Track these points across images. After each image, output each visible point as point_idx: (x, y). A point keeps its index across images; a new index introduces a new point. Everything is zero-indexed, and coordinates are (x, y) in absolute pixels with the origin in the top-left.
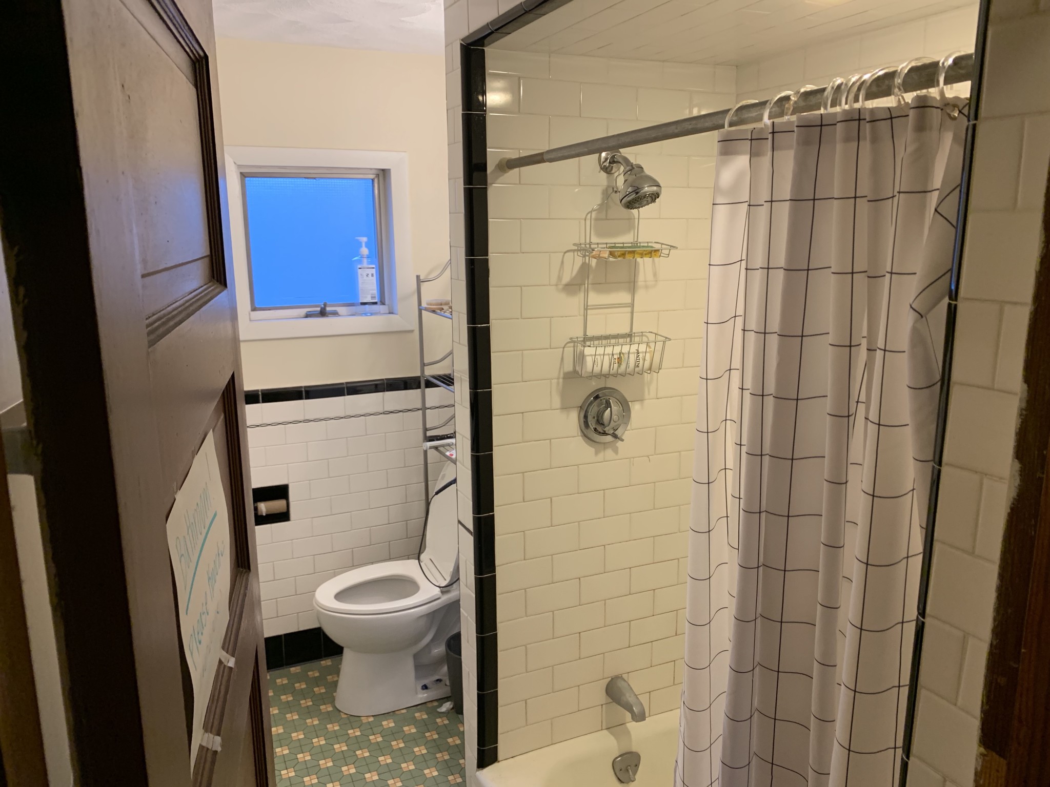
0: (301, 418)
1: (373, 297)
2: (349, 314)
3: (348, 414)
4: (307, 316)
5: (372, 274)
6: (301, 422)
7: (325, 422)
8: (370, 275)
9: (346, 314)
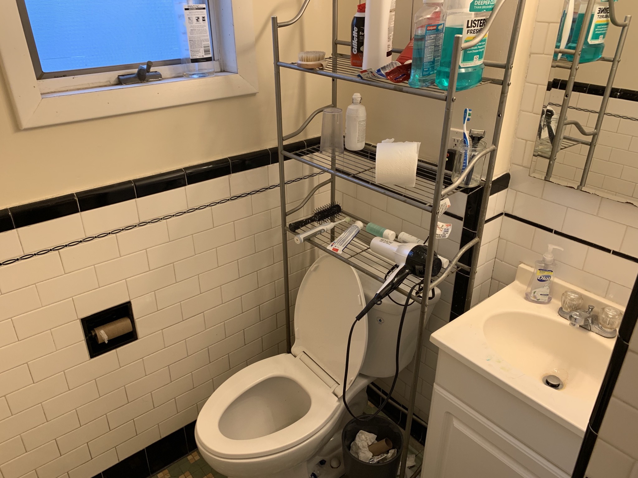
0: (136, 222)
1: (206, 51)
2: (173, 75)
3: (190, 207)
4: (120, 82)
5: (204, 18)
6: (136, 226)
7: (165, 221)
8: (201, 19)
9: (169, 76)
